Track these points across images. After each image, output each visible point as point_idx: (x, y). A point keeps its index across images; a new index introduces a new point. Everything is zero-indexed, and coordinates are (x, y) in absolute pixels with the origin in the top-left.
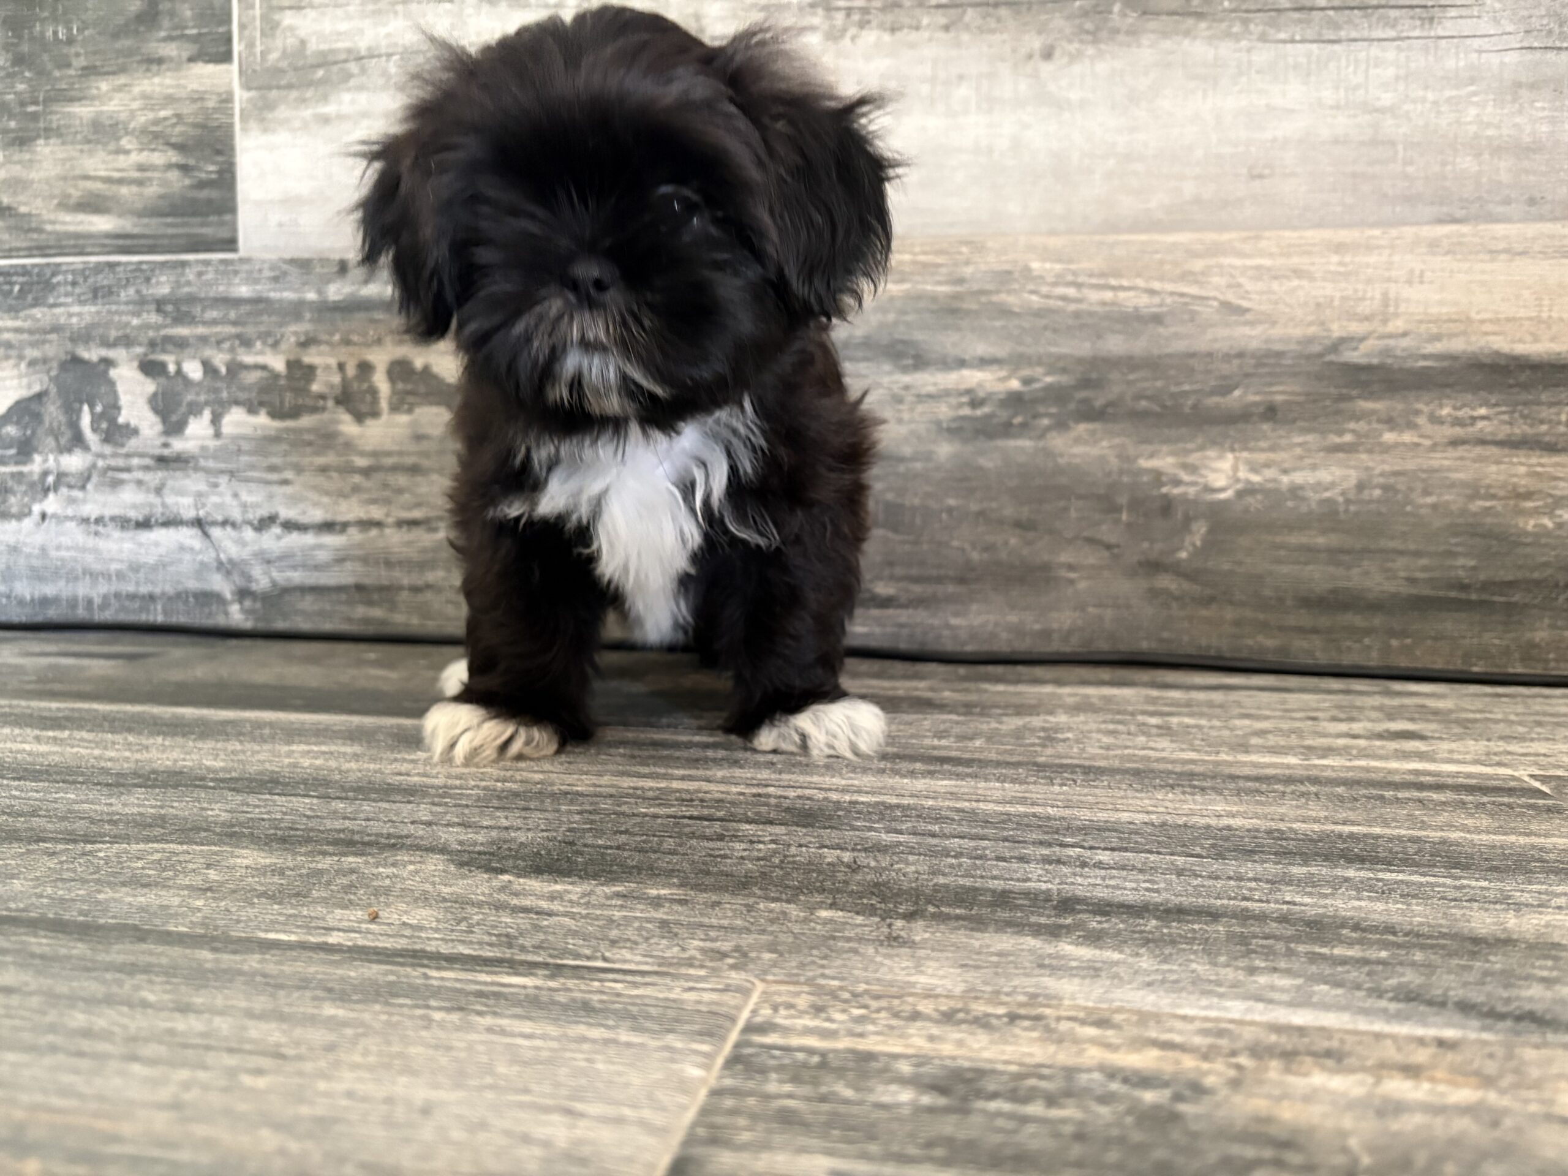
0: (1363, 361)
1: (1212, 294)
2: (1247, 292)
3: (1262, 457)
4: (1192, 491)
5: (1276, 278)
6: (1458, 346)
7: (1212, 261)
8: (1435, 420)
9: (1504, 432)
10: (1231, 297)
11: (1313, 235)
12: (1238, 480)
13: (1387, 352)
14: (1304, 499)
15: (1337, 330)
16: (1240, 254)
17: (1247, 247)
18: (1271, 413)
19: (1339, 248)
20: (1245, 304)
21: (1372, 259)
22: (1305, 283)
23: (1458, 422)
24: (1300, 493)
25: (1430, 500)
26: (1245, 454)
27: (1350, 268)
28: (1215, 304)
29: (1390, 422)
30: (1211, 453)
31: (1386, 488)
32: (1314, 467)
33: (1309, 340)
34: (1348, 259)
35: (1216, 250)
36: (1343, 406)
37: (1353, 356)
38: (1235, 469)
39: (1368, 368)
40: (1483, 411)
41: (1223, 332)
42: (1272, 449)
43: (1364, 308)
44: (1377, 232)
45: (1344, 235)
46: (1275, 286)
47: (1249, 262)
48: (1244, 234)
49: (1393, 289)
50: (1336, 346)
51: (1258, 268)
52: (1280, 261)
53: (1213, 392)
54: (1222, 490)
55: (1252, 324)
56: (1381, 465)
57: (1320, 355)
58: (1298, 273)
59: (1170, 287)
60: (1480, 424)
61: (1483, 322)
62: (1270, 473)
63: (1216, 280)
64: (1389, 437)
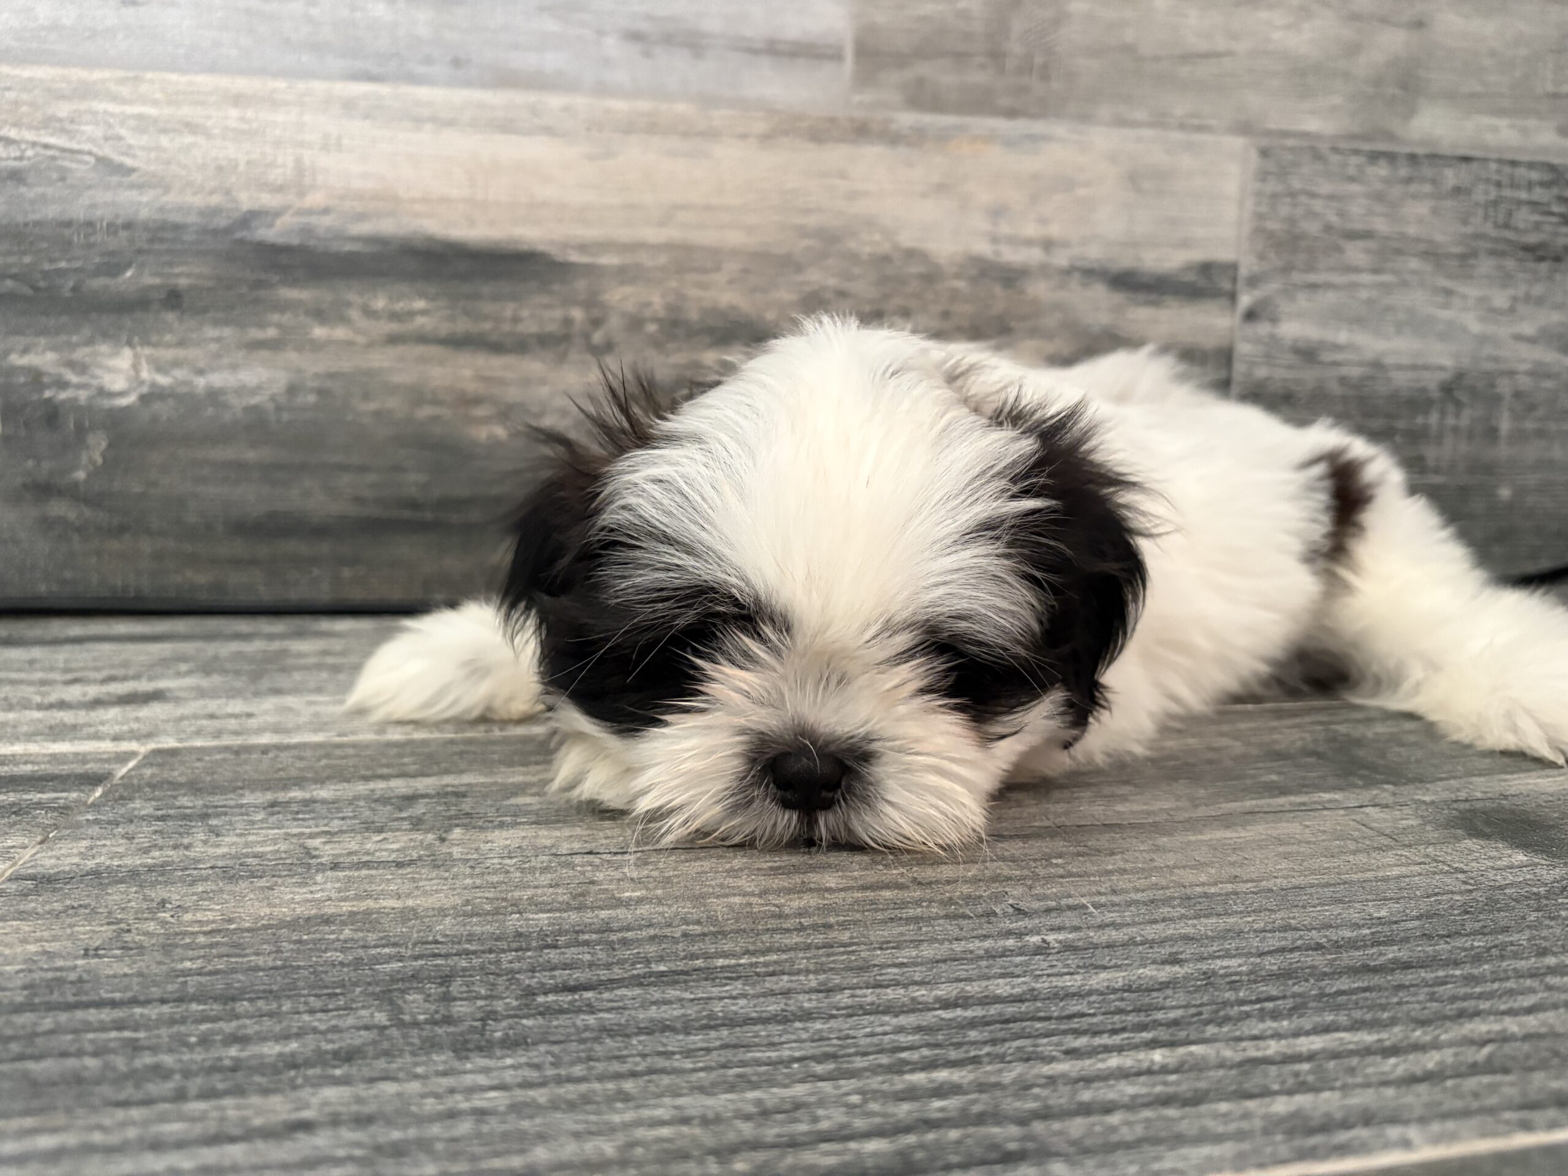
0: (281, 241)
1: (86, 147)
2: (130, 147)
3: (169, 354)
4: (83, 395)
5: (164, 131)
6: (387, 227)
7: (83, 106)
8: (370, 313)
9: (445, 329)
10: (107, 151)
11: (204, 81)
12: (142, 383)
13: (307, 231)
14: (226, 406)
15: (246, 200)
16: (115, 98)
17: (125, 91)
18: (174, 299)
19: (238, 100)
20: (129, 162)
21: (280, 117)
22: (201, 140)
23: (394, 316)
24: (222, 398)
25: (372, 406)
26: (148, 351)
27: (254, 125)
28: (92, 160)
29: (319, 315)
30: (104, 348)
31: (321, 392)
32: (234, 367)
33: (215, 211)
34: (250, 114)
35: (85, 91)
36: (262, 293)
37: (270, 233)
38: (136, 367)
39: (286, 249)
40: (420, 304)
41: (103, 196)
42: (181, 344)
43: (275, 176)
44: (281, 84)
45: (241, 84)
46: (164, 141)
47: (130, 110)
48: (121, 74)
49: (308, 156)
50: (248, 219)
51: (140, 117)
52: (167, 111)
53: (98, 272)
54: (121, 394)
55: (140, 187)
56: (313, 366)
57: (228, 231)
58: (191, 127)
59: (30, 136)
60: (420, 320)
61: (413, 201)
62: (180, 374)
63: (88, 129)
64: (319, 332)
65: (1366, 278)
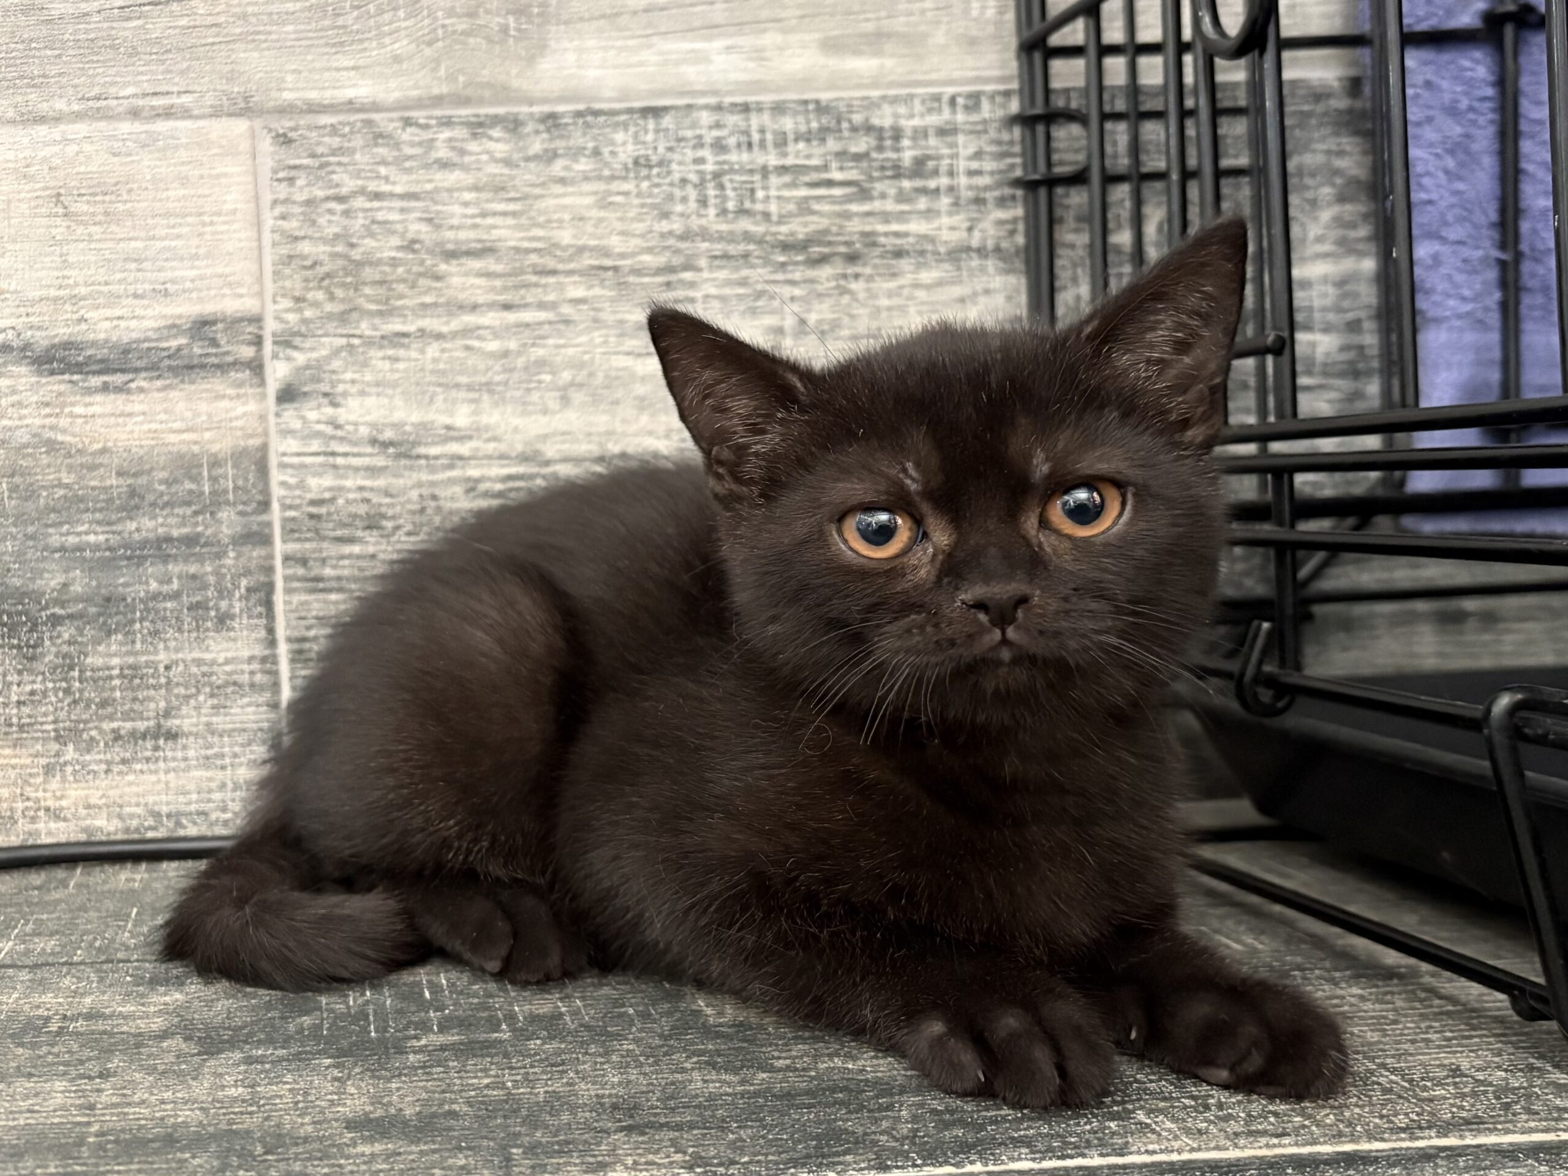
65: (491, 318)
